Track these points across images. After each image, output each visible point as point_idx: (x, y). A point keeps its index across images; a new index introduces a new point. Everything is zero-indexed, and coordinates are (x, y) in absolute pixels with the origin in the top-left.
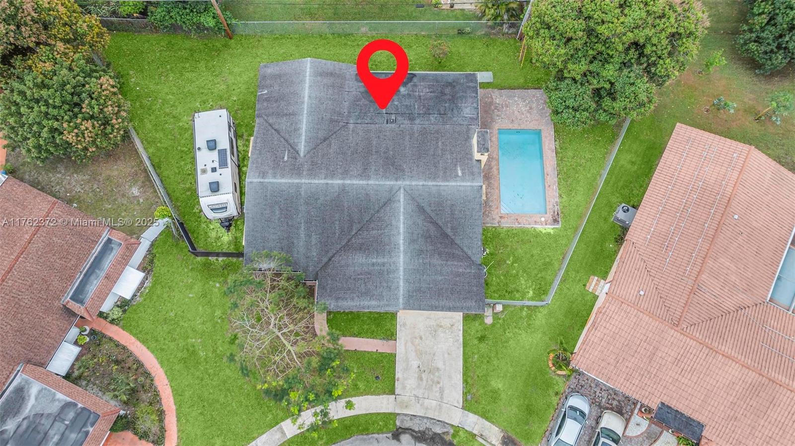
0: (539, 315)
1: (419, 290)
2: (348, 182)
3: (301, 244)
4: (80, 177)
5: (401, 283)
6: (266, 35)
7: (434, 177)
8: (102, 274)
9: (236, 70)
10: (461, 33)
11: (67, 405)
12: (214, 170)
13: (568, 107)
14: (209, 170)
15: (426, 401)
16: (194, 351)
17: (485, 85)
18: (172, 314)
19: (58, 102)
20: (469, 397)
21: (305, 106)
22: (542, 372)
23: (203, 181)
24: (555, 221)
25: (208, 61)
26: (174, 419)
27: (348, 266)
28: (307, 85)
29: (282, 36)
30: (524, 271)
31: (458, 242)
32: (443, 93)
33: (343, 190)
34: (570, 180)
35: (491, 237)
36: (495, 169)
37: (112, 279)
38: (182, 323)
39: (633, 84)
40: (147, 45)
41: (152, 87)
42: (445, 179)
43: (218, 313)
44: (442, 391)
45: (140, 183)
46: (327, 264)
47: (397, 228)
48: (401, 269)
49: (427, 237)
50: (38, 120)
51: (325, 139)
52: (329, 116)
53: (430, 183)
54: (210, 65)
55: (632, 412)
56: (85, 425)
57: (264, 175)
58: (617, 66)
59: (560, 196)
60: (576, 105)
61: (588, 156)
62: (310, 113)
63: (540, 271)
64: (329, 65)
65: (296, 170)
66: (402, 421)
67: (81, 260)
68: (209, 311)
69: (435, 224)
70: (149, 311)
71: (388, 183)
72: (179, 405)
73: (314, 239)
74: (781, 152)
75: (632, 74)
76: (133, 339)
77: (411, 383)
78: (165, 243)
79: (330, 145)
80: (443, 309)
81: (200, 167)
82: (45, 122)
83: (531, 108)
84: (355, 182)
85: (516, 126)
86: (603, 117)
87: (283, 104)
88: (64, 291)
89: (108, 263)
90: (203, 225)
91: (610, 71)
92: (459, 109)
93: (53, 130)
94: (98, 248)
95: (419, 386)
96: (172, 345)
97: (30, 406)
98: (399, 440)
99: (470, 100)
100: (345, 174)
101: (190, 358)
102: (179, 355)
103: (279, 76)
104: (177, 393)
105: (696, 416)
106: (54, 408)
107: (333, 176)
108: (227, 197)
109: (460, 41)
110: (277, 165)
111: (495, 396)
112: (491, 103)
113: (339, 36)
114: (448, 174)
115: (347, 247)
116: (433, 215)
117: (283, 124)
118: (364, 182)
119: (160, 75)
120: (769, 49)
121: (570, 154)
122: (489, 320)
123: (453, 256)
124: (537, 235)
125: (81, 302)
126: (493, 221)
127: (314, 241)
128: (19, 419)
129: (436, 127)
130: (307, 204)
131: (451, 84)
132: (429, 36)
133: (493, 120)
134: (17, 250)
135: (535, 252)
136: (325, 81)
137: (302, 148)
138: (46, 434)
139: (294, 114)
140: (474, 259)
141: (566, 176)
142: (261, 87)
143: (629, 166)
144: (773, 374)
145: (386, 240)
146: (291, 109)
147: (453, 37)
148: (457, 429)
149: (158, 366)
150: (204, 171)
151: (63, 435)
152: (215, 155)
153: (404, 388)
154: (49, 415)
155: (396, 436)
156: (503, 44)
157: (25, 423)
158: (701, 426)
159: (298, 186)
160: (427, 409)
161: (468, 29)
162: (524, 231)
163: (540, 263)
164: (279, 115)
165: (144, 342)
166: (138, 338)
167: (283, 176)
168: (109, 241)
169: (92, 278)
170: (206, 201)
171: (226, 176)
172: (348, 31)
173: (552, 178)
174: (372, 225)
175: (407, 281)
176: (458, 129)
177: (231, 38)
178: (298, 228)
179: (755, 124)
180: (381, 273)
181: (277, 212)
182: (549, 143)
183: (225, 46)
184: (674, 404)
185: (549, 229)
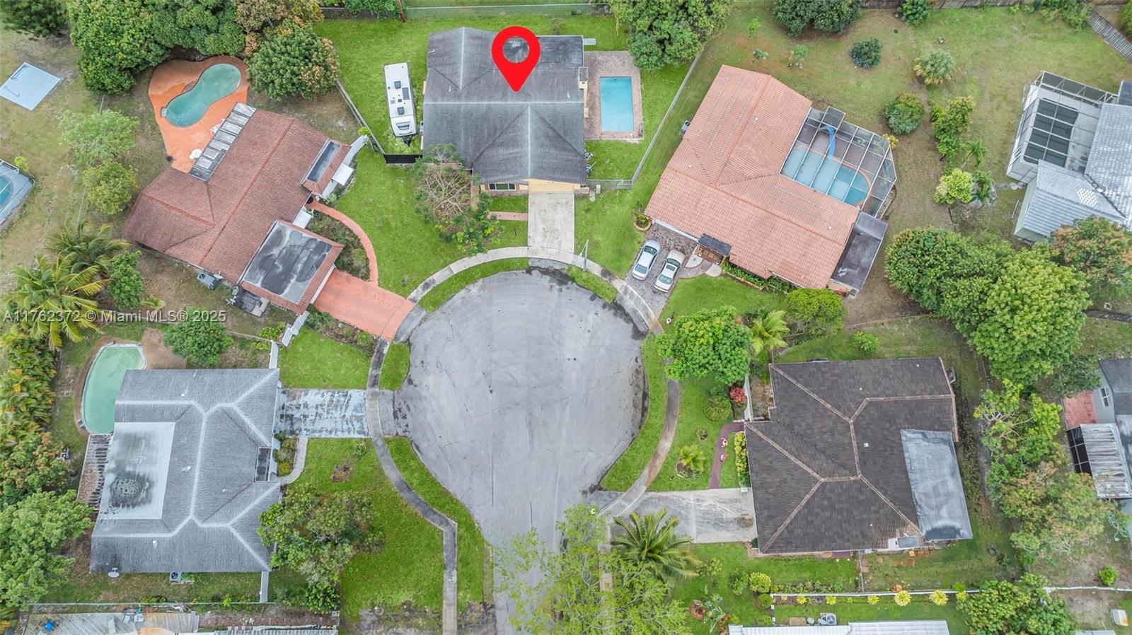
0: (628, 195)
1: (541, 167)
2: (492, 103)
3: (462, 144)
4: (300, 115)
5: (529, 163)
6: (429, 19)
7: (552, 99)
8: (328, 164)
9: (409, 43)
10: (574, 14)
11: (311, 240)
12: (400, 101)
13: (643, 54)
14: (397, 101)
15: (549, 250)
16: (387, 223)
17: (588, 48)
18: (371, 200)
19: (297, 53)
20: (579, 247)
21: (462, 58)
22: (630, 229)
23: (393, 109)
24: (640, 135)
25: (388, 37)
26: (376, 264)
27: (493, 156)
28: (463, 45)
29: (442, 20)
30: (618, 168)
31: (568, 140)
32: (558, 49)
33: (489, 107)
34: (651, 109)
35: (593, 146)
36: (597, 102)
37: (334, 168)
38: (378, 205)
39: (681, 33)
40: (341, 28)
41: (348, 55)
42: (559, 99)
43: (403, 199)
44: (560, 243)
45: (343, 118)
46: (479, 157)
47: (527, 130)
48: (529, 154)
49: (547, 136)
50: (284, 66)
51: (476, 79)
52: (478, 64)
53: (548, 102)
54: (390, 40)
55: (691, 253)
56: (323, 251)
57: (435, 100)
58: (672, 22)
59: (644, 119)
60: (648, 51)
61: (665, 93)
62: (465, 62)
63: (629, 167)
64: (478, 32)
65: (457, 96)
66: (533, 262)
67: (312, 158)
68: (396, 197)
69: (553, 129)
70: (355, 198)
71: (520, 103)
72: (378, 256)
73: (471, 140)
74: (805, 89)
75: (680, 26)
76: (344, 216)
77: (539, 238)
78: (364, 155)
79: (479, 83)
80: (557, 180)
81: (390, 99)
82: (287, 67)
83: (624, 63)
84: (497, 103)
85: (613, 75)
86: (667, 60)
87: (446, 58)
88: (301, 176)
89: (332, 156)
90: (390, 144)
91: (666, 25)
92: (570, 59)
93: (293, 73)
94: (323, 150)
95: (544, 241)
96: (372, 219)
97: (287, 240)
98: (530, 274)
99: (577, 53)
100: (491, 98)
101: (385, 227)
102: (377, 225)
103: (443, 40)
104: (376, 248)
105: (725, 241)
106: (302, 242)
107: (482, 99)
108: (409, 118)
109: (573, 19)
110: (444, 94)
111: (595, 245)
112: (595, 60)
113: (484, 18)
114: (561, 96)
115: (492, 145)
116: (550, 123)
117: (447, 70)
118: (503, 103)
119: (354, 47)
120: (791, 16)
121: (652, 92)
122: (593, 199)
123: (565, 149)
124: (628, 145)
125: (315, 180)
126: (595, 137)
127: (470, 142)
128: (280, 248)
129: (553, 71)
130: (465, 118)
131: (564, 43)
132: (551, 17)
133: (596, 71)
134: (271, 150)
135: (625, 156)
136: (475, 42)
137: (461, 84)
138: (298, 256)
139: (454, 63)
140: (579, 151)
141: (649, 108)
142: (430, 48)
143: (694, 99)
144: (774, 211)
145: (519, 138)
146: (452, 60)
147: (568, 17)
148: (570, 266)
149: (363, 232)
150: (393, 102)
151: (309, 256)
152: (400, 91)
153: (534, 242)
154: (299, 246)
155: (529, 271)
156: (605, 21)
157: (284, 251)
158: (730, 247)
159: (459, 106)
160: (549, 254)
161: (579, 11)
162: (617, 142)
163: (629, 163)
164: (444, 65)
165: (352, 218)
166: (348, 216)
167: (448, 100)
168: (332, 143)
169: (321, 166)
170: (396, 120)
171: (408, 105)
172: (491, 15)
173: (638, 107)
174: (510, 130)
175: (532, 161)
176: (568, 71)
177: (404, 22)
178: (459, 134)
179: (788, 70)
180: (516, 158)
181: (445, 124)
182: (637, 85)
183: (400, 27)
184: (711, 234)
185: (636, 141)
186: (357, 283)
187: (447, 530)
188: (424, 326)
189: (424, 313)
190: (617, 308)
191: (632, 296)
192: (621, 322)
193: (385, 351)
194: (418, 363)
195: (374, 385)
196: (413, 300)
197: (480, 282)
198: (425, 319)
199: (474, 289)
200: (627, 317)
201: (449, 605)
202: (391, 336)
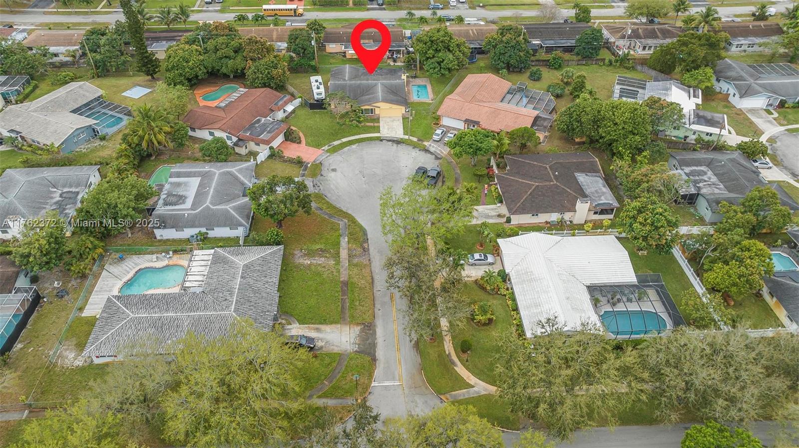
2: (362, 82)
7: (390, 81)
8: (283, 101)
11: (274, 122)
12: (318, 85)
14: (316, 86)
16: (310, 127)
20: (406, 133)
22: (430, 127)
24: (432, 100)
26: (304, 139)
33: (360, 84)
37: (286, 103)
43: (318, 120)
44: (396, 132)
47: (379, 90)
49: (388, 92)
51: (355, 76)
53: (388, 82)
56: (280, 124)
59: (433, 96)
65: (345, 80)
66: (383, 138)
67: (275, 101)
71: (375, 82)
72: (305, 136)
77: (385, 131)
81: (313, 85)
83: (422, 81)
85: (418, 84)
87: (340, 73)
88: (270, 105)
89: (285, 99)
94: (281, 98)
95: (388, 131)
96: (303, 126)
97: (262, 122)
100: (361, 80)
102: (306, 128)
104: (304, 134)
107: (358, 81)
108: (322, 89)
111: (414, 131)
112: (409, 81)
116: (389, 88)
124: (426, 103)
125: (277, 105)
126: (411, 101)
128: (259, 124)
130: (349, 87)
133: (410, 83)
137: (347, 76)
145: (375, 92)
146: (343, 74)
148: (402, 139)
149: (298, 130)
151: (273, 126)
152: (318, 83)
153: (383, 132)
154: (269, 123)
155: (381, 140)
159: (346, 83)
160: (391, 135)
165: (293, 126)
167: (341, 82)
169: (280, 101)
170: (316, 92)
171: (322, 86)
173: (431, 93)
174: (371, 90)
182: (429, 87)
185: (430, 102)
186: (295, 145)
187: (342, 223)
188: (329, 158)
189: (329, 154)
190: (427, 151)
191: (433, 147)
192: (429, 155)
193: (309, 166)
194: (326, 169)
195: (303, 176)
196: (323, 150)
197: (357, 144)
198: (329, 156)
199: (354, 147)
200: (431, 153)
201: (343, 249)
202: (312, 161)
